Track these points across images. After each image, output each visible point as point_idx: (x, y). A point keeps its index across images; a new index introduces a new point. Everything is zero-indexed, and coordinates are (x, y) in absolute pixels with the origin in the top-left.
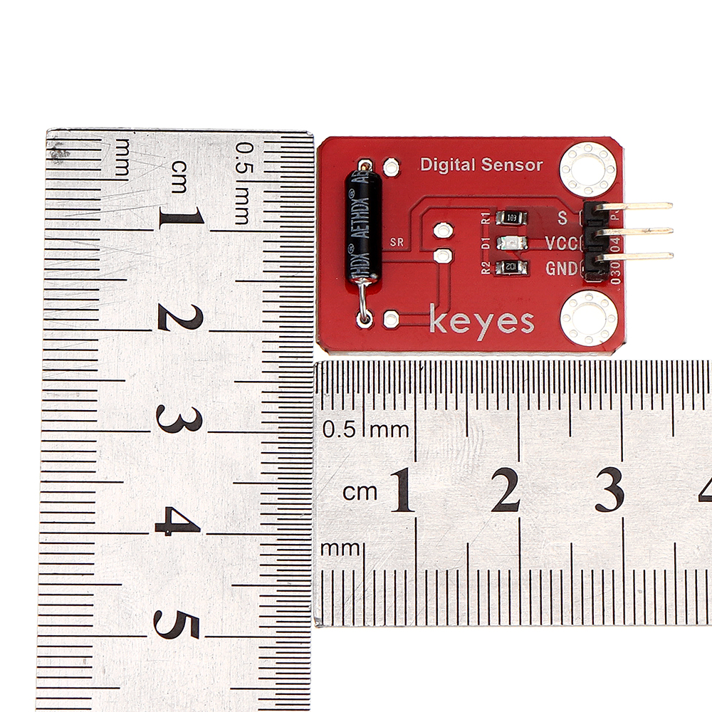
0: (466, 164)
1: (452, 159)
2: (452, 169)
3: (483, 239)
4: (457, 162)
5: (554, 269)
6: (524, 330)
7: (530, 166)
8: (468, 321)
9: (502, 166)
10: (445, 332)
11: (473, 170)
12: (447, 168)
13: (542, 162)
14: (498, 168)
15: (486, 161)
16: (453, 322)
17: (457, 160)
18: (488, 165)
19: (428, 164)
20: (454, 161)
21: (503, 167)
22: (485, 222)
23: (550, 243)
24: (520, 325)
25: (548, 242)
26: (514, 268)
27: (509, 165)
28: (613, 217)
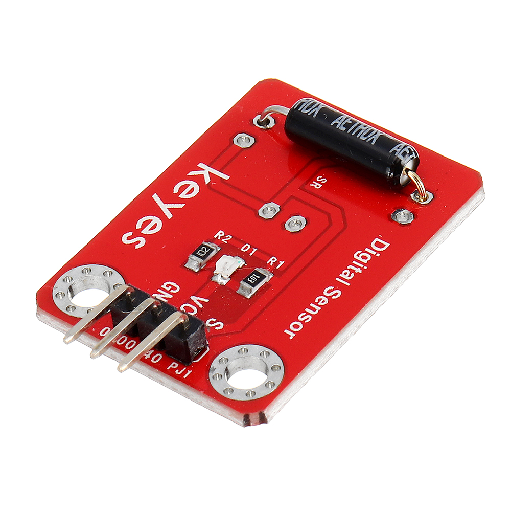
0: (349, 276)
1: (365, 268)
2: (354, 262)
3: (255, 250)
4: (359, 270)
5: (168, 289)
6: (130, 234)
7: (296, 326)
8: (183, 196)
9: (319, 304)
10: (189, 174)
11: (337, 279)
12: (360, 259)
13: (291, 338)
14: (320, 300)
15: (337, 294)
16: (193, 185)
17: (360, 272)
18: (330, 294)
19: (378, 246)
20: (361, 268)
21: (316, 304)
22: (272, 260)
23: (198, 300)
24: (138, 233)
25: (202, 299)
26: (198, 253)
27: (314, 310)
28: (174, 365)
